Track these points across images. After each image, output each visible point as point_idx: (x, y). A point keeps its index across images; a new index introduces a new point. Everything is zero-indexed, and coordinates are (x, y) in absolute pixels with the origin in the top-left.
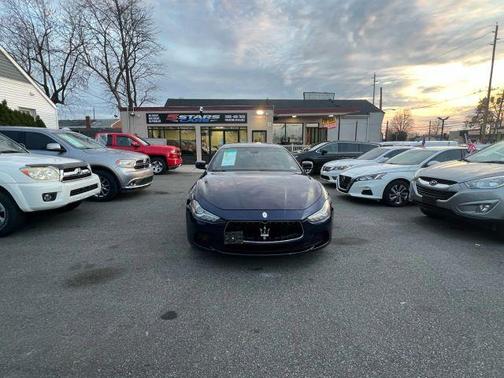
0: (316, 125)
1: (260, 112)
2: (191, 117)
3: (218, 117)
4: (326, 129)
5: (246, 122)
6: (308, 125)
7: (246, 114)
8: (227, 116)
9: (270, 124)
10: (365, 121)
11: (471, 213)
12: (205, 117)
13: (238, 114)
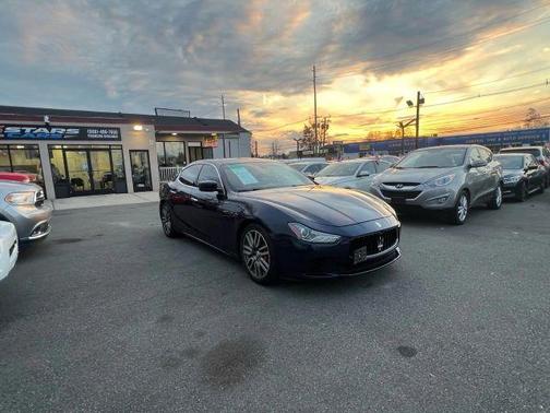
0: (198, 145)
1: (138, 127)
2: (28, 130)
3: (76, 132)
4: (211, 148)
5: (119, 139)
6: (190, 144)
7: (118, 129)
8: (90, 131)
9: (152, 141)
10: (236, 141)
11: (435, 205)
12: (53, 130)
13: (108, 129)
